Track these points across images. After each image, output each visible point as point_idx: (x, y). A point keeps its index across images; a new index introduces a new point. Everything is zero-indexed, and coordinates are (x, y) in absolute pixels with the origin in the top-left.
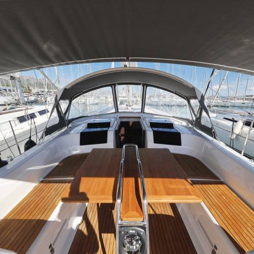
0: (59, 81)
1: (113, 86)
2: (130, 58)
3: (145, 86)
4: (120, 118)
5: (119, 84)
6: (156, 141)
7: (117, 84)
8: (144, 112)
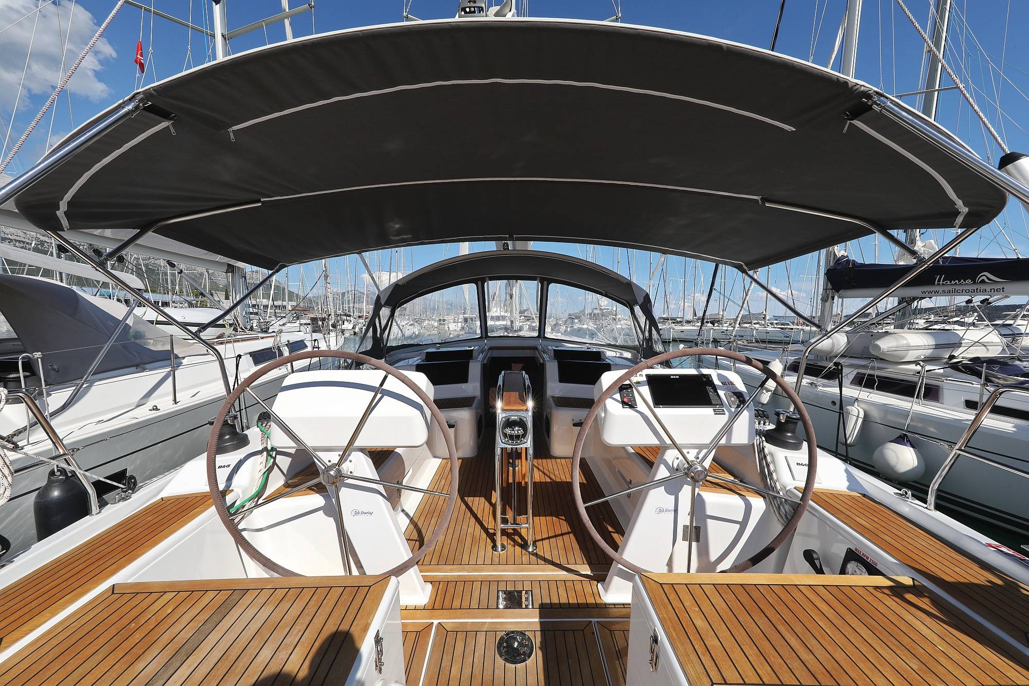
0: (326, 277)
1: (480, 283)
2: (514, 236)
3: (545, 282)
4: (490, 349)
5: (492, 279)
6: (563, 379)
7: (487, 279)
8: (545, 338)
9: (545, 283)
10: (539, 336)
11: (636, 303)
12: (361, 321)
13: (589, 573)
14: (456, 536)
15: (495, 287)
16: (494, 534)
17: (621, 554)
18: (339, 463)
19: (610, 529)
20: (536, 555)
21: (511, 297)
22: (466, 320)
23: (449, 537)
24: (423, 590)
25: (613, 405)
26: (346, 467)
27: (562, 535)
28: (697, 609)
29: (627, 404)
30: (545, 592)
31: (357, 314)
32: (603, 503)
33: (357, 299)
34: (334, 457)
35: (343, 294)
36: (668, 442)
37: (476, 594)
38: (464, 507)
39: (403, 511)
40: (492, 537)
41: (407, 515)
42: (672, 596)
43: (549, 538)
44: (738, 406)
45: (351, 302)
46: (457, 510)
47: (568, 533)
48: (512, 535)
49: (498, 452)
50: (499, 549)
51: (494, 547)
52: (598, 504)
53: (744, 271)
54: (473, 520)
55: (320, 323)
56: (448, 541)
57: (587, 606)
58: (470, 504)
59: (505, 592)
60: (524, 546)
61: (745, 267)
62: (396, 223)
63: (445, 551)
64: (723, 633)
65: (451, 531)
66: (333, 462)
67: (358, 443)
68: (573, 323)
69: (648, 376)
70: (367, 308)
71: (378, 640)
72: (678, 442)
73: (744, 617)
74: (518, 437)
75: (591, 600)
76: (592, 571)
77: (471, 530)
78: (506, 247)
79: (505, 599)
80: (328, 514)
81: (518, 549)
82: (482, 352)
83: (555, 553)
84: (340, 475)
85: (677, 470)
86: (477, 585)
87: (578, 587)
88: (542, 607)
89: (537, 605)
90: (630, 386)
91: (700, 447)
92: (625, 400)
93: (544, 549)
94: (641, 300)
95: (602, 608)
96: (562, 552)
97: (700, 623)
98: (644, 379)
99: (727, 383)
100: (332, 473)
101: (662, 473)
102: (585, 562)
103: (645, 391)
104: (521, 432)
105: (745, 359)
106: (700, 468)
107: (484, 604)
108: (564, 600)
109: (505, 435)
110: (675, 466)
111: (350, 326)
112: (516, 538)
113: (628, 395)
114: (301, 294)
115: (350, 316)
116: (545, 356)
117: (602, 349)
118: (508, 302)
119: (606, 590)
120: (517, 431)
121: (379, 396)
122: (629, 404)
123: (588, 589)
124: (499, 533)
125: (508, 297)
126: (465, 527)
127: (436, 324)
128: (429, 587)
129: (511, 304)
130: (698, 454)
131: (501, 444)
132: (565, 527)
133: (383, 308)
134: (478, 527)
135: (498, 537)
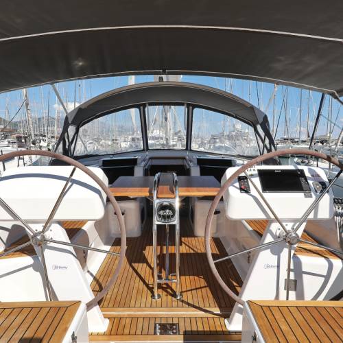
1: (142, 107)
2: (167, 71)
4: (150, 159)
5: (151, 104)
7: (147, 105)
8: (191, 150)
9: (191, 108)
10: (187, 149)
11: (258, 123)
12: (54, 140)
13: (219, 312)
14: (126, 289)
15: (154, 112)
16: (153, 288)
17: (241, 297)
18: (43, 231)
19: (235, 284)
20: (183, 301)
21: (166, 119)
22: (133, 140)
23: (121, 290)
24: (103, 322)
25: (234, 191)
26: (48, 235)
27: (201, 288)
28: (283, 320)
29: (243, 190)
30: (188, 325)
31: (50, 135)
32: (227, 260)
33: (50, 122)
34: (39, 228)
35: (39, 119)
36: (272, 217)
37: (140, 325)
38: (131, 270)
39: (88, 272)
40: (151, 289)
41: (92, 275)
42: (268, 313)
43: (192, 290)
44: (321, 192)
45: (46, 125)
46: (126, 272)
47: (205, 287)
48: (166, 288)
49: (155, 228)
50: (156, 297)
51: (153, 296)
52: (223, 261)
53: (336, 98)
54: (138, 279)
55: (23, 140)
56: (120, 292)
57: (216, 333)
58: (136, 268)
59: (160, 325)
60: (174, 295)
61: (336, 94)
62: (80, 62)
63: (119, 298)
64: (299, 332)
65: (122, 285)
66: (38, 231)
67: (56, 217)
68: (215, 142)
69: (259, 171)
70: (58, 131)
71: (74, 338)
72: (279, 217)
73: (314, 325)
74: (168, 217)
75: (219, 329)
76: (221, 311)
77: (136, 285)
78: (161, 79)
79: (160, 329)
80: (36, 269)
81: (170, 297)
82: (144, 160)
83: (196, 300)
84: (44, 240)
85: (279, 237)
86: (141, 320)
87: (211, 321)
88: (186, 333)
89: (182, 332)
90: (245, 178)
91: (295, 221)
92: (243, 187)
93: (188, 297)
94: (261, 120)
95: (227, 335)
96: (200, 299)
97: (284, 327)
98: (256, 172)
99: (315, 176)
100: (39, 237)
101: (269, 239)
102: (216, 305)
103: (257, 181)
104: (171, 213)
105: (326, 157)
106: (294, 235)
107: (145, 331)
108: (200, 329)
109: (160, 216)
110: (278, 234)
111: (45, 144)
112: (169, 290)
113: (244, 184)
114: (7, 119)
115: (45, 136)
116: (191, 164)
117: (233, 159)
118: (164, 124)
119: (230, 323)
120: (168, 212)
121: (70, 184)
122: (245, 190)
123: (218, 323)
124: (156, 288)
125: (164, 120)
126: (132, 283)
127: (110, 143)
128: (107, 321)
129: (166, 126)
130: (294, 226)
131: (157, 222)
132: (203, 283)
133: (70, 127)
134: (142, 283)
135: (156, 290)
